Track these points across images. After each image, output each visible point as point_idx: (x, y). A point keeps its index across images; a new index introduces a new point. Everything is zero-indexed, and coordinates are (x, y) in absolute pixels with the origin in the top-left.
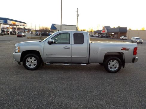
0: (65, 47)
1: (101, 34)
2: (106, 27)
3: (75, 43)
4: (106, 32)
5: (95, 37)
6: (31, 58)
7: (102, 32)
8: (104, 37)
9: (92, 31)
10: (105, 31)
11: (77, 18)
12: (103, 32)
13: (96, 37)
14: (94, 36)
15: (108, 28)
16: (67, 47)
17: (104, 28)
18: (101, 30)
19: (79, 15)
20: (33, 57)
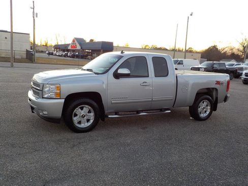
0: (144, 83)
1: (68, 51)
2: (77, 39)
3: (156, 76)
4: (78, 47)
5: (59, 56)
6: (82, 109)
7: (69, 48)
8: (78, 57)
9: (46, 46)
10: (75, 47)
11: (34, 20)
12: (72, 47)
13: (61, 56)
14: (56, 55)
15: (80, 41)
16: (146, 82)
17: (74, 41)
18: (68, 45)
19: (37, 14)
20: (87, 106)
